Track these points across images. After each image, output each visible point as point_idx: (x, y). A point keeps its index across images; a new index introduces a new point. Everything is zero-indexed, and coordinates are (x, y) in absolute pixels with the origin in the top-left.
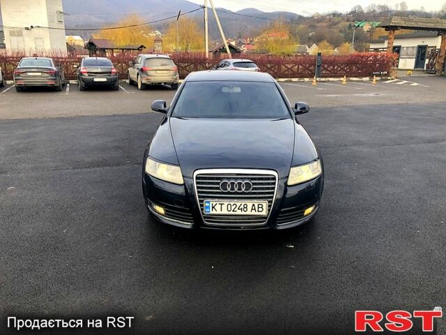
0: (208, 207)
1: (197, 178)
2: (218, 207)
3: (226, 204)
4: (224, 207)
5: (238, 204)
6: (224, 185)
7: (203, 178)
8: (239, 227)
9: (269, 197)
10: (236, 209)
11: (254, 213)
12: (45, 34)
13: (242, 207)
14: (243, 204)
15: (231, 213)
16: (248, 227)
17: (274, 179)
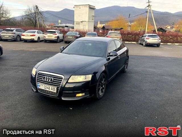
0: (38, 85)
1: (38, 74)
2: (41, 86)
3: (44, 85)
4: (43, 86)
5: (47, 86)
6: (44, 78)
7: (40, 75)
8: (49, 96)
9: (58, 86)
10: (47, 88)
11: (52, 91)
12: (86, 24)
13: (48, 87)
14: (49, 86)
15: (45, 89)
16: (53, 96)
17: (62, 79)
